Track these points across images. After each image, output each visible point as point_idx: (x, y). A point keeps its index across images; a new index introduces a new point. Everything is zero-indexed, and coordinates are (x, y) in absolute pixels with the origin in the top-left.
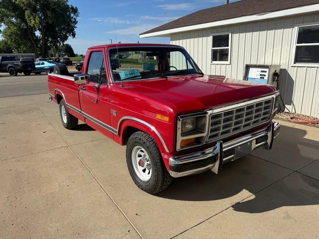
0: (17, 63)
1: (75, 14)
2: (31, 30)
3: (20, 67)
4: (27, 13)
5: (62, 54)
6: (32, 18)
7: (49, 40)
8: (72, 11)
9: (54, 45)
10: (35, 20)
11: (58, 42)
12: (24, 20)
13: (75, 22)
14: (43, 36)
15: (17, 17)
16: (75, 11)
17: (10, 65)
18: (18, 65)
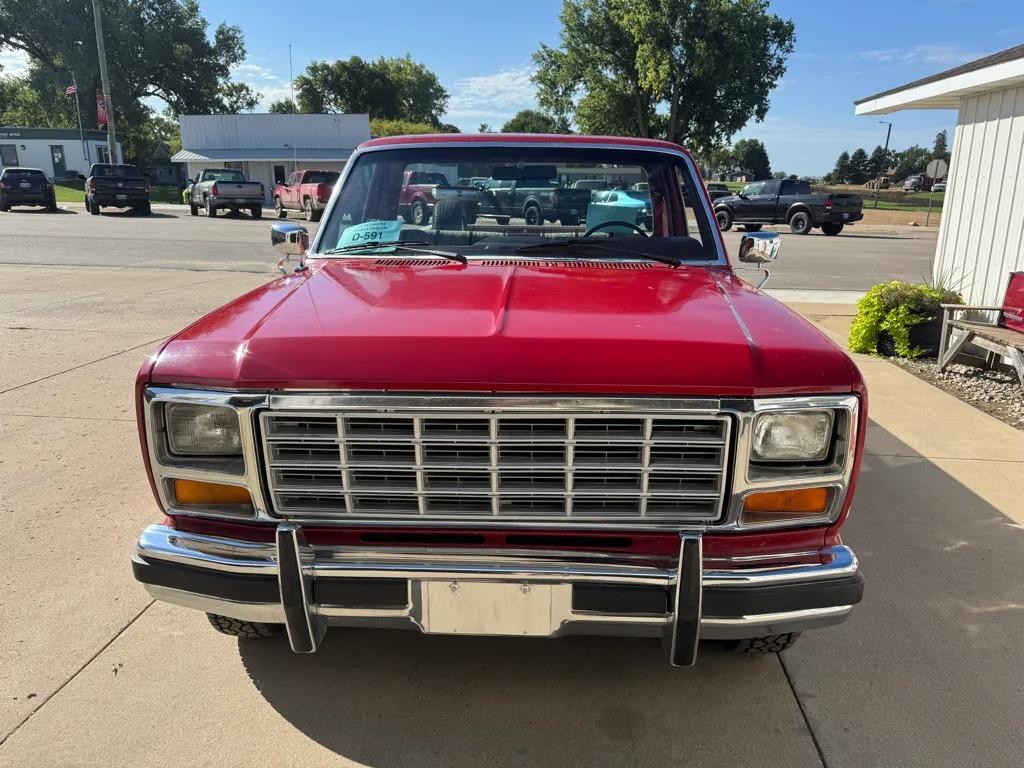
0: (545, 194)
1: (781, 43)
2: (644, 99)
3: (552, 206)
4: (643, 51)
5: (734, 171)
6: (651, 63)
7: (689, 129)
8: (775, 35)
9: (700, 142)
10: (657, 71)
11: (714, 133)
12: (632, 74)
13: (779, 71)
14: (674, 117)
15: (618, 64)
16: (783, 32)
17: (531, 198)
18: (545, 199)
